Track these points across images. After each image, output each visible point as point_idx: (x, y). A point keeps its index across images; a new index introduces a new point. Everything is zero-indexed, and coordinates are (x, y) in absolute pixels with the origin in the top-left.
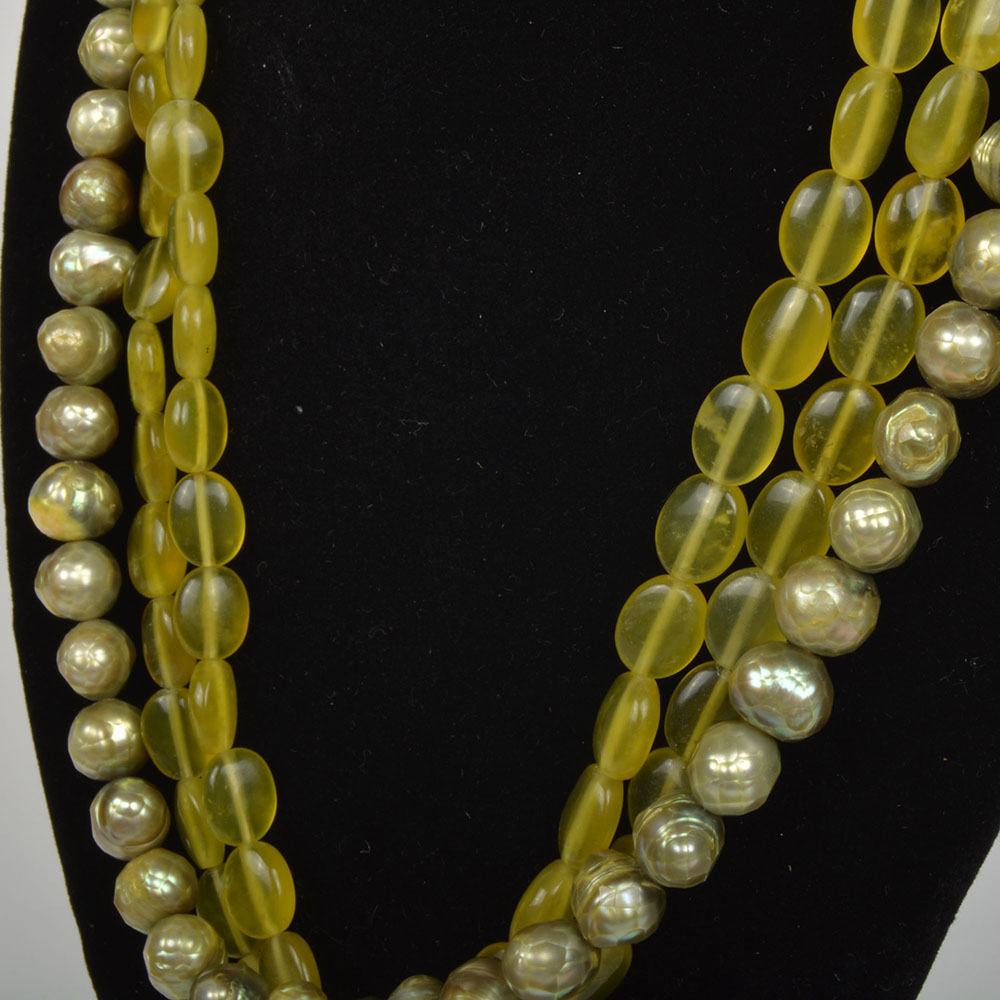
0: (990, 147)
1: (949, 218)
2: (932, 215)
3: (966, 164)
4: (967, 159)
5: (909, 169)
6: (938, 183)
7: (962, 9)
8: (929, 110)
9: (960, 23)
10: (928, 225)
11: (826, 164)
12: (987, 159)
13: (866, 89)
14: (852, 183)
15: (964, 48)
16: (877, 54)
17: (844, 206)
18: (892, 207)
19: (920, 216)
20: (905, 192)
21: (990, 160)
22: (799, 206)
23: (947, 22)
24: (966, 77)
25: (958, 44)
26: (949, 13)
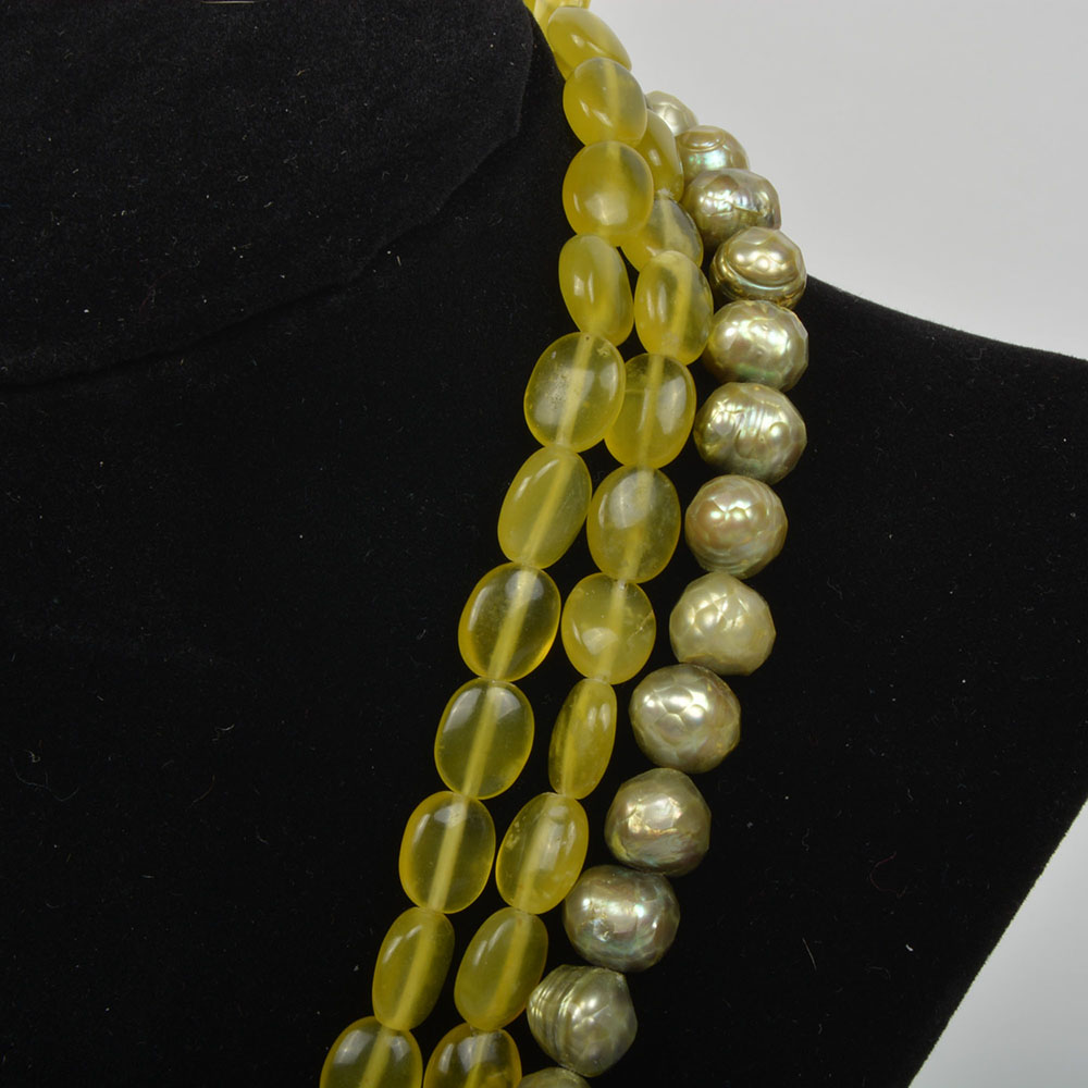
0: (544, 1002)
1: (505, 1073)
2: (486, 1068)
3: (520, 1016)
4: (522, 1010)
5: (457, 1019)
6: (491, 1036)
7: (518, 846)
8: (479, 954)
9: (515, 861)
10: (482, 1079)
11: (368, 1010)
12: (541, 1014)
13: (412, 932)
14: (398, 1033)
15: (518, 889)
16: (425, 894)
17: (392, 1053)
18: (443, 1058)
19: (473, 1068)
20: (457, 1043)
21: (544, 1016)
22: (346, 1050)
23: (503, 858)
24: (520, 922)
25: (512, 885)
26: (505, 848)
